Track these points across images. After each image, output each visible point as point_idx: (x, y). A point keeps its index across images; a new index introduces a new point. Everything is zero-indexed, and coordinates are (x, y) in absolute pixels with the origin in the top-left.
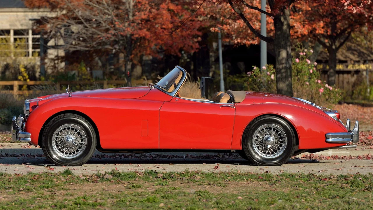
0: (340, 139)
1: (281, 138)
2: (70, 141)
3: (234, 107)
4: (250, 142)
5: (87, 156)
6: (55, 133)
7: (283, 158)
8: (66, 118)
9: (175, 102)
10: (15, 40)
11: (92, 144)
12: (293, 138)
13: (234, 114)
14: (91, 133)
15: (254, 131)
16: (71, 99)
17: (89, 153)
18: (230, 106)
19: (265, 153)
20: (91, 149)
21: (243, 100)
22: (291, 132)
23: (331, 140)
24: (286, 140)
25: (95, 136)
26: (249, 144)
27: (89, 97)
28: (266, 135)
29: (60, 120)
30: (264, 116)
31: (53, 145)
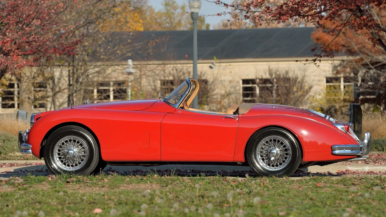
0: (348, 151)
1: (286, 150)
2: (71, 153)
3: (237, 119)
4: (254, 154)
5: (89, 168)
6: (57, 145)
7: (287, 171)
8: (68, 130)
9: (179, 114)
10: (344, 87)
11: (94, 156)
12: (297, 150)
13: (237, 126)
14: (93, 145)
15: (258, 143)
16: (74, 110)
17: (91, 166)
18: (233, 118)
19: (269, 165)
20: (93, 161)
21: (248, 111)
22: (296, 144)
23: (337, 152)
24: (290, 152)
25: (97, 148)
26: (253, 156)
27: (95, 109)
28: (270, 147)
29: (61, 132)
30: (268, 128)
31: (55, 157)
